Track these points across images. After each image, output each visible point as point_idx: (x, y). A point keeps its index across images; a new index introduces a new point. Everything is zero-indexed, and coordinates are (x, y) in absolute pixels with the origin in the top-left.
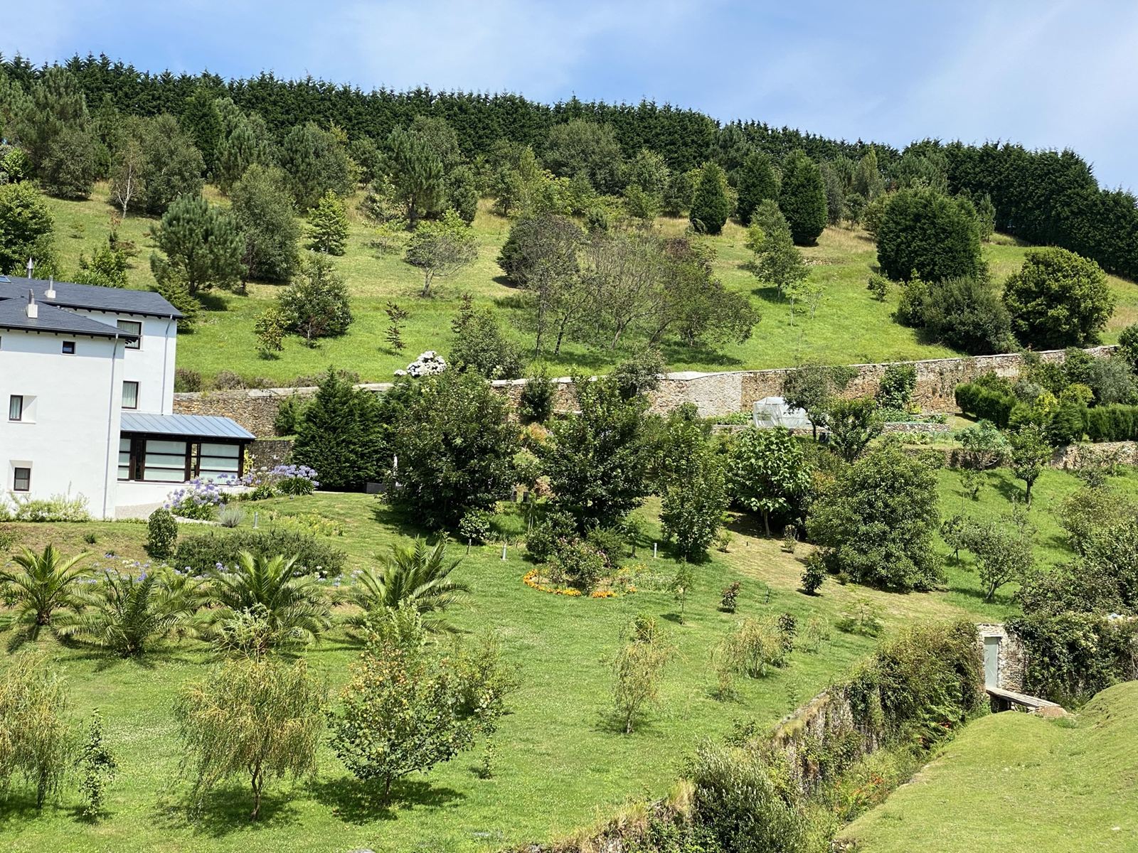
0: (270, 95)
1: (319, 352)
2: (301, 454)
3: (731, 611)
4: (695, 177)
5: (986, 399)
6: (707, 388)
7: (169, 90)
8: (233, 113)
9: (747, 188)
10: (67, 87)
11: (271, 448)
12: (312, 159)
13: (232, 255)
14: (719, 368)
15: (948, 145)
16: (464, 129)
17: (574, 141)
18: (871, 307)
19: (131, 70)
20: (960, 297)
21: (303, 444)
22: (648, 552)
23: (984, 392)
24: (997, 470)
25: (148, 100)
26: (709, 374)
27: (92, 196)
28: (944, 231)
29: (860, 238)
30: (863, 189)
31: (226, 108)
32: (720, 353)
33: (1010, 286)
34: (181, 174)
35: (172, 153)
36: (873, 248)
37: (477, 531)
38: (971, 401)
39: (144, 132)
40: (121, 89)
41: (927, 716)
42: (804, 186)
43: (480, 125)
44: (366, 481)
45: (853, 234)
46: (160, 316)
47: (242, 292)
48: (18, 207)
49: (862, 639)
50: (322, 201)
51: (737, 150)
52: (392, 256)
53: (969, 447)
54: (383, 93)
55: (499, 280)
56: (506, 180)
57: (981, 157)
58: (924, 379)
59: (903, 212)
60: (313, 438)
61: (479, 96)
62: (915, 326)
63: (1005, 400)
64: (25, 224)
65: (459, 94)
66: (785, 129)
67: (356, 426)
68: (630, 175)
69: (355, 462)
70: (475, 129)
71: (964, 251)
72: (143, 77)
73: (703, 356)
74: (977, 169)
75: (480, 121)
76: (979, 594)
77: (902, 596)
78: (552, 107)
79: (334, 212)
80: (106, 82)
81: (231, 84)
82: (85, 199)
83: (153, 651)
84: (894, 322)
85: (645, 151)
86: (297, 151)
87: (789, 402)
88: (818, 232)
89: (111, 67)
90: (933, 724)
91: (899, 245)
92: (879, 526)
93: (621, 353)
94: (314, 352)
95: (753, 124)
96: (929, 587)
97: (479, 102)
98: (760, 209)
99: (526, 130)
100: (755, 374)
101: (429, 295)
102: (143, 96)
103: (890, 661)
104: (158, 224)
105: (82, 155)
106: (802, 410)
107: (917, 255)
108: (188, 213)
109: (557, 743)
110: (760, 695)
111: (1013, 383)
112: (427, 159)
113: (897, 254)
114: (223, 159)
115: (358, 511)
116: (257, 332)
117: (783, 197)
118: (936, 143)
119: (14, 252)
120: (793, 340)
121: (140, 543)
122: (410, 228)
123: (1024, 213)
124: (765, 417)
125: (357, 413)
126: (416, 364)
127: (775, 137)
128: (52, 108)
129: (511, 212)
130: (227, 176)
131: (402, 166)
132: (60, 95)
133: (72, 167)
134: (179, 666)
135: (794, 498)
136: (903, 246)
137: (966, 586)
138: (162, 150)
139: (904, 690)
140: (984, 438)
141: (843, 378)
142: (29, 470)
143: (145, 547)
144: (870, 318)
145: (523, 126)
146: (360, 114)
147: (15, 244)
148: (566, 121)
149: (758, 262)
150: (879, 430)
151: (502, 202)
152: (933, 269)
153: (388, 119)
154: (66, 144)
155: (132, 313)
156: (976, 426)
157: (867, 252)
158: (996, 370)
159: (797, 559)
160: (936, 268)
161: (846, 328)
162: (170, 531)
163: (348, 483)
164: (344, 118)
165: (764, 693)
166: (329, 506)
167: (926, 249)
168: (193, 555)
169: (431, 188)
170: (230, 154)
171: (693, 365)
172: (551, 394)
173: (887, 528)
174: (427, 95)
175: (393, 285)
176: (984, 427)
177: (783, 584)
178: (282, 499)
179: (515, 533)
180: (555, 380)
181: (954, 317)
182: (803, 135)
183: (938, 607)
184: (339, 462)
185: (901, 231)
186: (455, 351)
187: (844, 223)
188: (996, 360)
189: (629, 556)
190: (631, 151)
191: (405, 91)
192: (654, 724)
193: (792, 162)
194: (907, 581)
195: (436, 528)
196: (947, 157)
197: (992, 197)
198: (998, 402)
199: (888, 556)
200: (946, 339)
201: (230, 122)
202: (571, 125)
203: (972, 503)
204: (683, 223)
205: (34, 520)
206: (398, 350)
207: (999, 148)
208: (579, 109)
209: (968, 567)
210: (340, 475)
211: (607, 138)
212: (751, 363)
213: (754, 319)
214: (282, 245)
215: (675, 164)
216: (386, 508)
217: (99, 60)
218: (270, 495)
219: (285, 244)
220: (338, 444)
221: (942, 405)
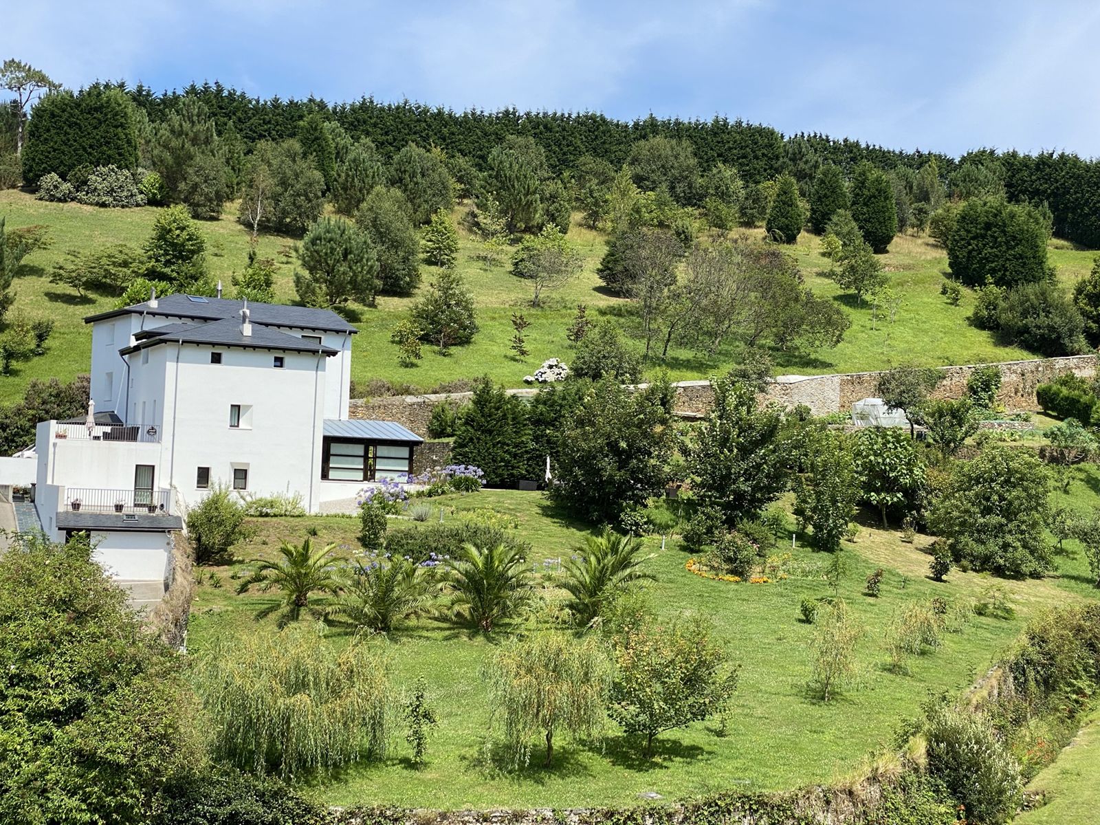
0: (370, 118)
1: (453, 360)
2: (460, 455)
3: (875, 596)
4: (769, 189)
5: (1067, 398)
6: (809, 390)
7: (279, 114)
8: (340, 136)
9: (819, 199)
10: (198, 116)
11: (430, 449)
12: (419, 178)
13: (368, 272)
14: (814, 371)
15: (1004, 154)
16: (550, 146)
17: (655, 157)
18: (947, 311)
19: (243, 96)
20: (1036, 302)
21: (462, 446)
22: (786, 542)
23: (1065, 391)
24: (1082, 465)
25: (260, 124)
26: (810, 377)
27: (223, 216)
28: (1014, 238)
29: (928, 245)
30: (925, 197)
31: (333, 131)
32: (813, 356)
33: (1079, 291)
34: (306, 196)
35: (297, 176)
36: (943, 255)
37: (637, 524)
38: (1052, 400)
39: (271, 157)
40: (234, 114)
41: (1068, 689)
42: (875, 197)
43: (564, 142)
44: (518, 479)
45: (919, 241)
46: (337, 332)
47: (373, 305)
48: (177, 229)
49: (995, 621)
50: (434, 218)
51: (806, 162)
52: (498, 268)
53: (1056, 444)
54: (473, 114)
55: (599, 289)
56: (595, 195)
57: (1038, 165)
58: (1007, 379)
59: (974, 221)
60: (471, 440)
61: (563, 115)
62: (990, 329)
63: (1085, 399)
64: (183, 245)
65: (544, 114)
66: (846, 140)
67: (509, 429)
68: (708, 188)
69: (509, 462)
70: (559, 146)
71: (1034, 257)
72: (254, 102)
73: (797, 360)
74: (1034, 177)
75: (564, 138)
76: (1089, 581)
77: (1019, 583)
78: (631, 124)
79: (445, 228)
80: (221, 108)
81: (335, 108)
82: (216, 219)
83: (396, 629)
84: (970, 325)
85: (720, 165)
86: (405, 171)
87: (887, 403)
88: (888, 239)
89: (225, 93)
90: (1074, 696)
91: (970, 252)
92: (995, 519)
93: (722, 358)
94: (447, 360)
95: (815, 136)
96: (1042, 574)
97: (562, 120)
98: (835, 219)
99: (607, 146)
100: (852, 376)
101: (539, 305)
102: (255, 120)
103: (1038, 639)
104: (300, 244)
105: (215, 179)
106: (900, 410)
107: (989, 262)
108: (329, 232)
109: (769, 708)
110: (927, 669)
111: (1090, 382)
112: (525, 177)
113: (968, 260)
114: (341, 180)
115: (525, 507)
116: (393, 342)
117: (854, 207)
118: (992, 152)
119: (172, 271)
120: (877, 344)
121: (353, 535)
122: (514, 242)
123: (1080, 219)
124: (863, 417)
125: (510, 417)
126: (542, 370)
127: (836, 148)
128: (187, 135)
129: (600, 225)
130: (344, 196)
131: (502, 183)
132: (193, 123)
133: (206, 190)
134: (422, 642)
135: (910, 492)
136: (974, 253)
137: (1075, 573)
138: (289, 173)
139: (1052, 665)
140: (1071, 436)
141: (933, 379)
142: (246, 471)
143: (358, 538)
144: (947, 322)
145: (604, 143)
146: (453, 134)
147: (173, 263)
148: (644, 137)
149: (839, 270)
150: (973, 428)
151: (590, 215)
152: (1004, 275)
153: (479, 138)
154: (201, 168)
155: (314, 329)
156: (1063, 424)
157: (936, 259)
158: (1073, 371)
159: (917, 549)
160: (1008, 273)
161: (926, 332)
162: (380, 524)
163: (502, 481)
164: (439, 138)
165: (929, 668)
166: (499, 502)
167: (997, 256)
168: (402, 546)
169: (529, 204)
170: (348, 175)
171: (790, 369)
172: (672, 397)
173: (1004, 521)
174: (515, 115)
175: (504, 296)
176: (1070, 425)
177: (912, 571)
178: (454, 496)
179: (668, 527)
180: (674, 385)
181: (1029, 320)
182: (863, 146)
183: (1053, 592)
184: (494, 461)
185: (973, 238)
186: (578, 358)
187: (910, 231)
188: (1073, 361)
189: (773, 545)
190: (705, 165)
191: (494, 112)
192: (845, 694)
193: (863, 174)
194: (1024, 569)
195: (600, 521)
196: (1004, 165)
197: (1050, 203)
198: (1079, 401)
199: (1005, 546)
200: (1022, 341)
201: (337, 144)
202: (651, 141)
203: (1064, 496)
204: (760, 232)
205: (261, 515)
206: (522, 357)
207: (1054, 157)
208: (656, 126)
209: (1071, 556)
210: (496, 474)
211: (685, 154)
212: (842, 366)
213: (844, 325)
214: (405, 260)
215: (748, 177)
216: (548, 503)
217: (214, 88)
218: (443, 492)
219: (408, 259)
220: (494, 446)
221: (1024, 404)
